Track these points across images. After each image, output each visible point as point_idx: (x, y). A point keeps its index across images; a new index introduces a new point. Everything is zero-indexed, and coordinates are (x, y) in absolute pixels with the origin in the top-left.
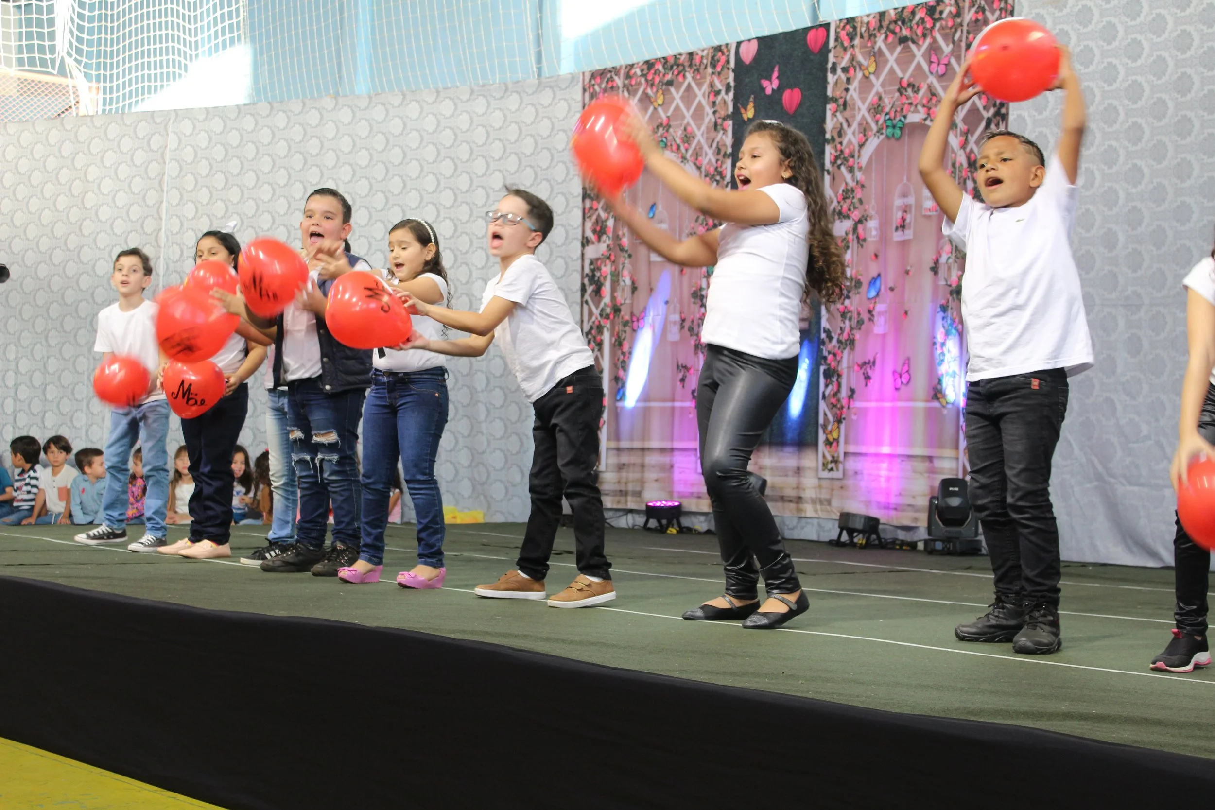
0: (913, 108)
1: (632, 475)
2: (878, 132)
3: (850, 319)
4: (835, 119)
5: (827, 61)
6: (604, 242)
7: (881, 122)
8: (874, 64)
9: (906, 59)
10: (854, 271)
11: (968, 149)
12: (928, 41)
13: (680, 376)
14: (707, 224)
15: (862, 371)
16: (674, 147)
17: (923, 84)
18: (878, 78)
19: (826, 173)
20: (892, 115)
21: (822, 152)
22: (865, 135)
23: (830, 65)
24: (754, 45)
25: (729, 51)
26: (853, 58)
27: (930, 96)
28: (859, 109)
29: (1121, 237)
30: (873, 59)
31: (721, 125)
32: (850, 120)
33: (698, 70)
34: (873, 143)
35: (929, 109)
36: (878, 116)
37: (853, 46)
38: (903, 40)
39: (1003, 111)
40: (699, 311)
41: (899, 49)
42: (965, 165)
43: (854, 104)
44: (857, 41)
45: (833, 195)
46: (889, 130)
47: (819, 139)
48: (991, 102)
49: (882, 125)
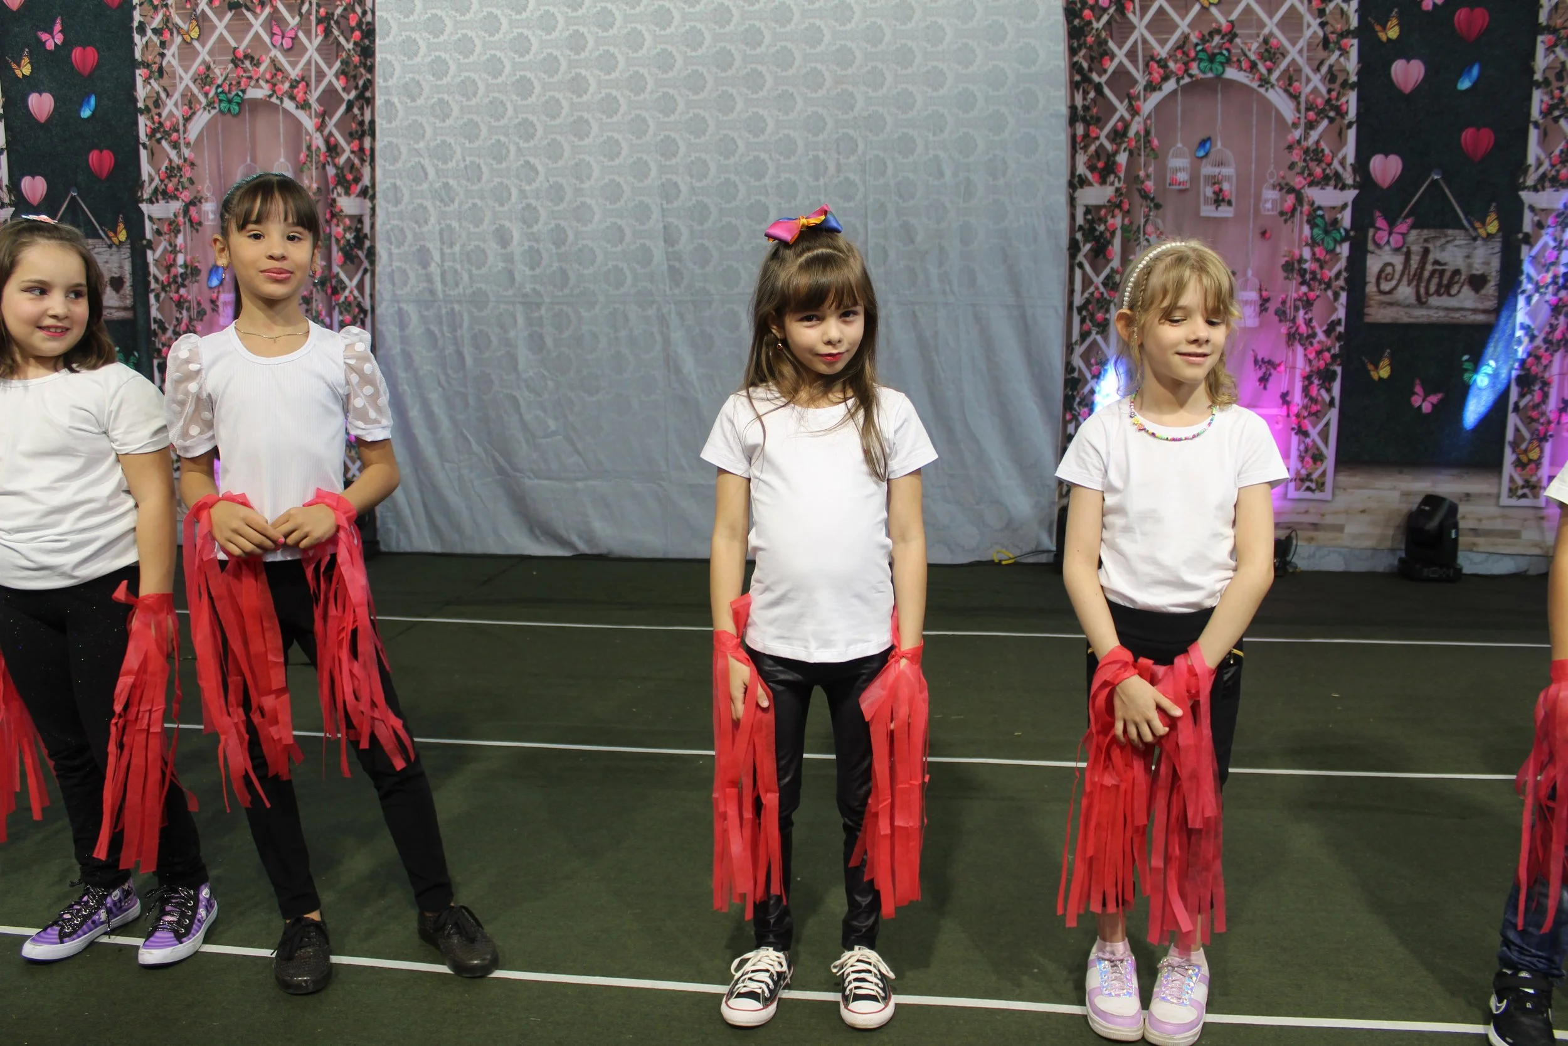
0: (253, 83)
2: (208, 105)
3: (188, 309)
4: (149, 87)
5: (132, 19)
7: (212, 94)
8: (197, 29)
9: (240, 27)
10: (189, 258)
11: (326, 132)
12: (268, 10)
17: (264, 57)
18: (203, 46)
19: (141, 147)
20: (227, 88)
21: (135, 124)
22: (191, 108)
23: (135, 24)
26: (167, 20)
27: (274, 71)
28: (181, 78)
29: (516, 235)
30: (195, 23)
32: (169, 89)
34: (202, 119)
35: (274, 85)
36: (207, 87)
37: (166, 6)
38: (234, 6)
39: (368, 94)
41: (229, 15)
42: (323, 148)
43: (174, 72)
45: (153, 173)
46: (223, 105)
47: (128, 108)
48: (352, 83)
49: (213, 98)
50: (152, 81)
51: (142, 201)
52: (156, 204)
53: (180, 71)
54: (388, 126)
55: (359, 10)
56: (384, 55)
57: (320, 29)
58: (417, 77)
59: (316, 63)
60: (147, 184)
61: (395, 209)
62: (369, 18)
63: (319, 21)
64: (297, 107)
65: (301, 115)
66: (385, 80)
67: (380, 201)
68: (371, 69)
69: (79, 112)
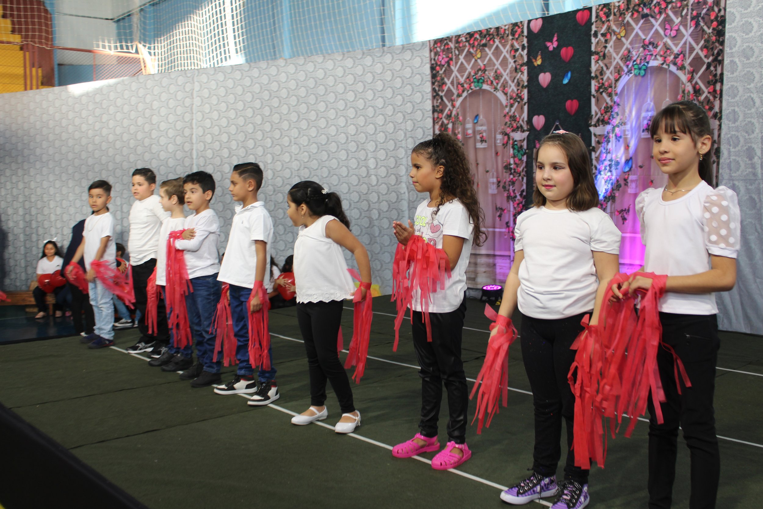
0: (653, 58)
2: (628, 72)
4: (598, 65)
5: (591, 30)
8: (624, 31)
9: (647, 27)
10: (614, 156)
11: (694, 82)
12: (663, 16)
13: (498, 214)
14: (512, 127)
15: (620, 215)
16: (489, 82)
17: (660, 42)
18: (627, 40)
19: (592, 97)
20: (638, 62)
21: (590, 85)
22: (619, 74)
23: (593, 32)
24: (540, 22)
25: (523, 26)
26: (609, 28)
27: (665, 50)
28: (615, 59)
30: (623, 28)
31: (520, 69)
32: (608, 65)
33: (502, 37)
34: (625, 79)
35: (665, 58)
36: (628, 62)
37: (609, 21)
38: (645, 16)
39: (720, 58)
40: (509, 177)
41: (642, 21)
42: (692, 91)
43: (611, 56)
44: (611, 18)
45: (597, 110)
46: (636, 71)
47: (587, 76)
48: (710, 53)
49: (631, 67)
51: (591, 126)
52: (598, 127)
53: (614, 55)
54: (731, 76)
55: (716, 9)
56: (730, 34)
57: (693, 23)
58: (751, 45)
59: (690, 43)
60: (594, 117)
61: (733, 125)
62: (722, 13)
63: (692, 19)
64: (678, 69)
65: (680, 74)
66: (731, 49)
67: (724, 121)
68: (722, 43)
69: (562, 81)
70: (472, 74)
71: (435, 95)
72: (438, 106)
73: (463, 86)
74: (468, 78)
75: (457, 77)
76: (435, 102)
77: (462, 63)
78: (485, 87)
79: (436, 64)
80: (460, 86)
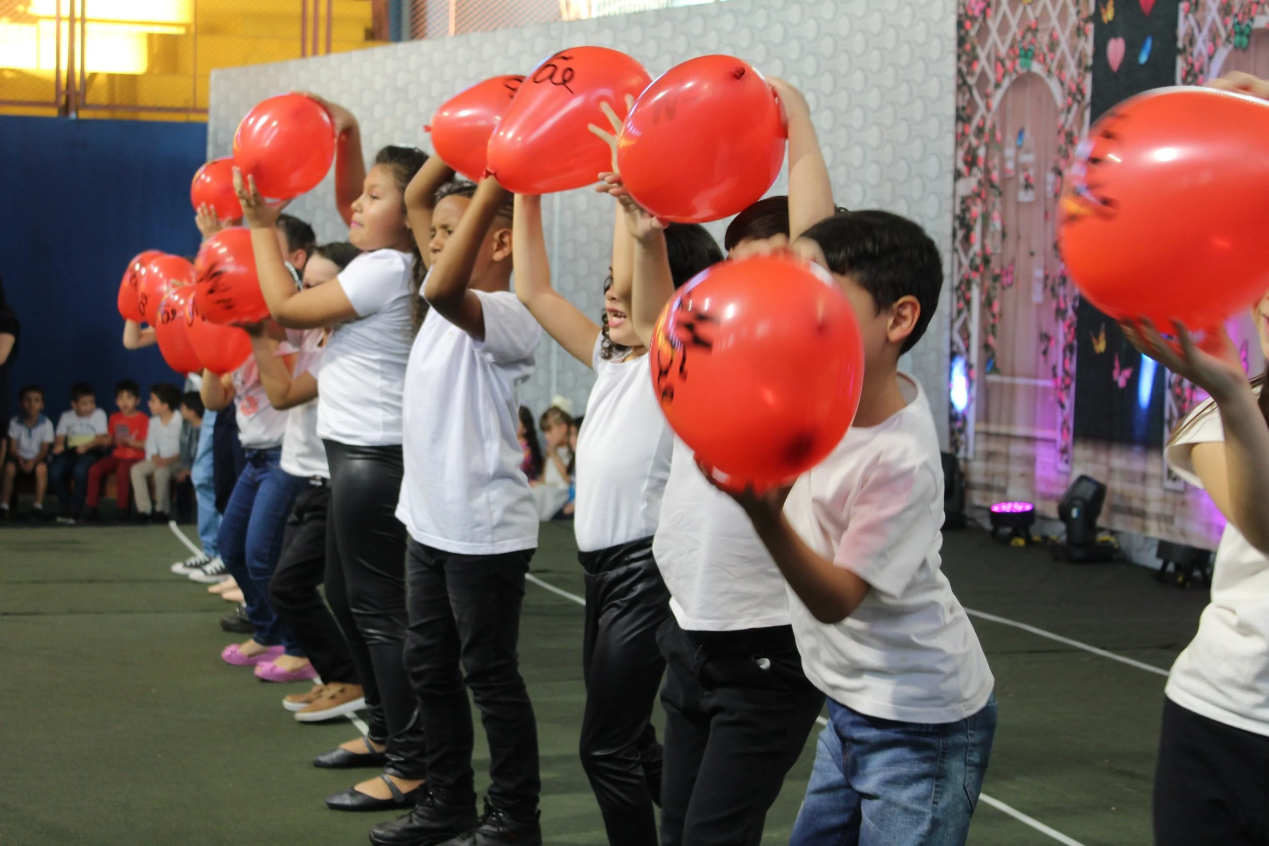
0: (1260, 9)
1: (998, 467)
2: (1227, 39)
4: (1187, 22)
6: (975, 176)
7: (1230, 26)
13: (1043, 347)
16: (1041, 58)
20: (1240, 17)
22: (1214, 44)
28: (1210, 10)
31: (1084, 29)
32: (1201, 24)
34: (1222, 53)
36: (1227, 18)
43: (1205, 3)
46: (1237, 38)
47: (1170, 48)
49: (1231, 31)
50: (1191, 16)
69: (1139, 57)
70: (1019, 38)
71: (962, 86)
72: (964, 108)
73: (1003, 65)
74: (1012, 47)
75: (995, 45)
76: (960, 97)
77: (1004, 16)
78: (1036, 67)
79: (966, 14)
80: (999, 65)
